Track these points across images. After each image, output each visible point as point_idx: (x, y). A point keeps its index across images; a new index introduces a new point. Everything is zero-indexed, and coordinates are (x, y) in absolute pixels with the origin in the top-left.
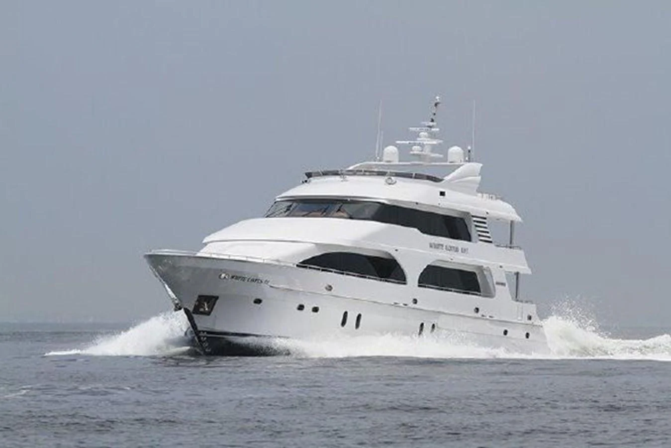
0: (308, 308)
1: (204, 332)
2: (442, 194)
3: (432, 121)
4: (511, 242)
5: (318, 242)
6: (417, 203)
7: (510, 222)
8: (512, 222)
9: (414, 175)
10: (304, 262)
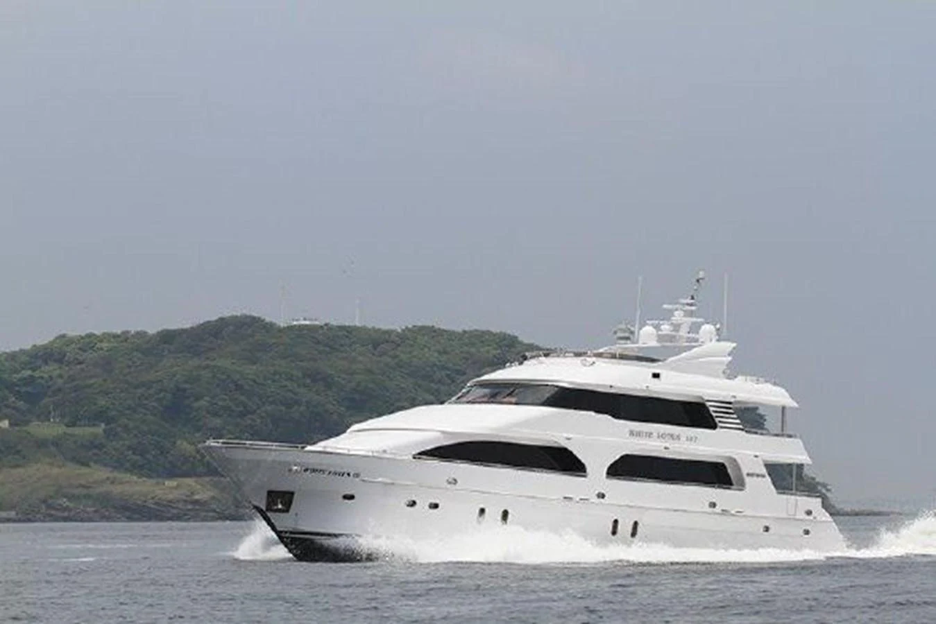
0: (423, 505)
1: (286, 532)
2: (656, 376)
3: (693, 298)
4: (783, 430)
5: (449, 430)
6: (611, 387)
7: (781, 408)
8: (784, 408)
9: (618, 356)
10: (420, 454)
